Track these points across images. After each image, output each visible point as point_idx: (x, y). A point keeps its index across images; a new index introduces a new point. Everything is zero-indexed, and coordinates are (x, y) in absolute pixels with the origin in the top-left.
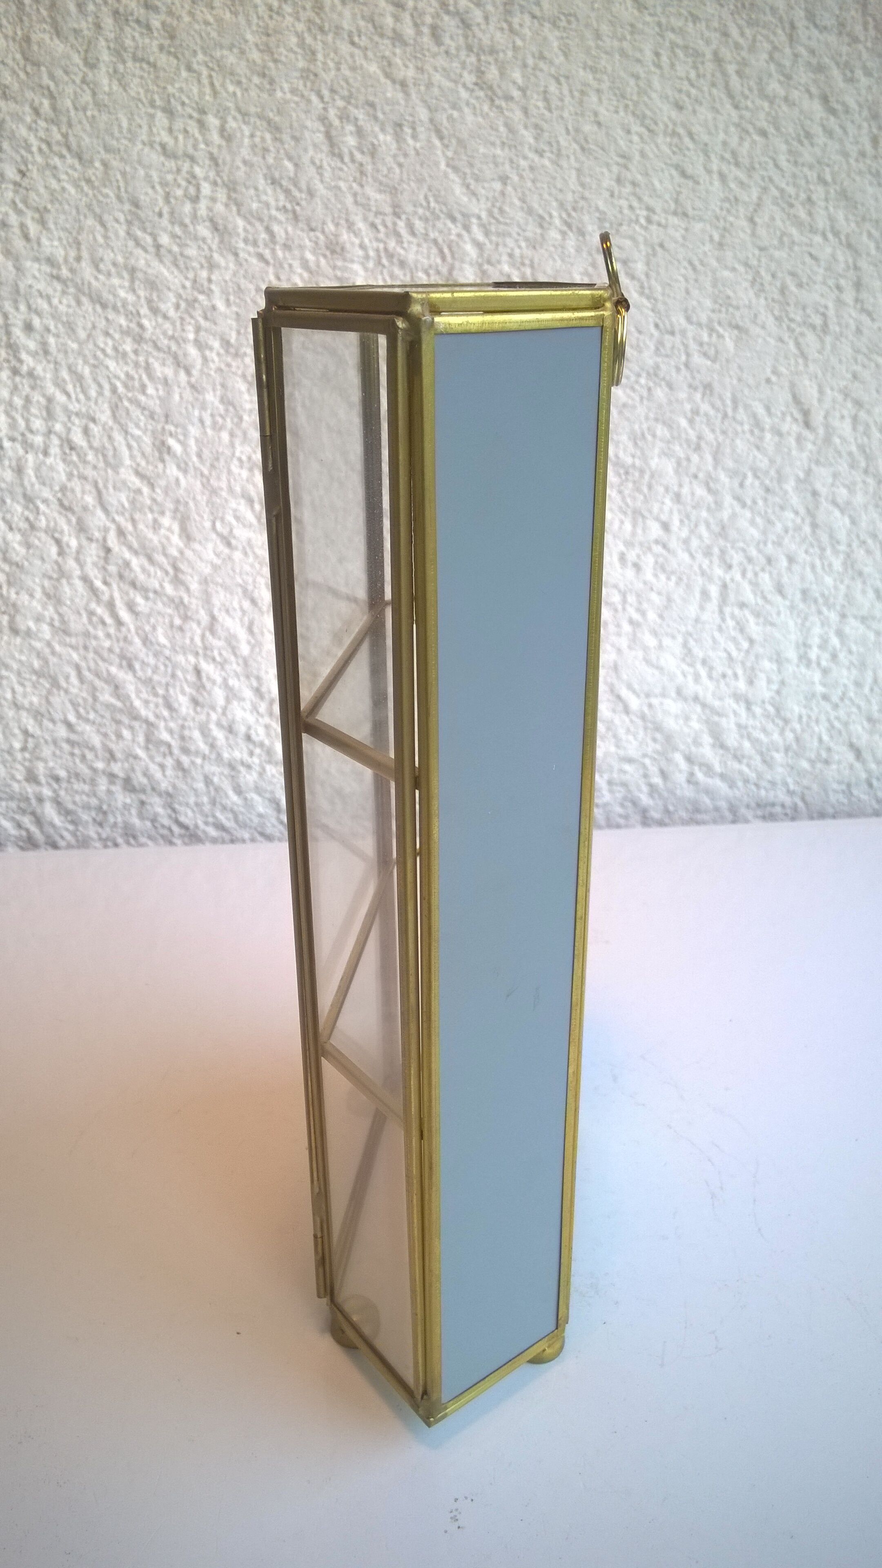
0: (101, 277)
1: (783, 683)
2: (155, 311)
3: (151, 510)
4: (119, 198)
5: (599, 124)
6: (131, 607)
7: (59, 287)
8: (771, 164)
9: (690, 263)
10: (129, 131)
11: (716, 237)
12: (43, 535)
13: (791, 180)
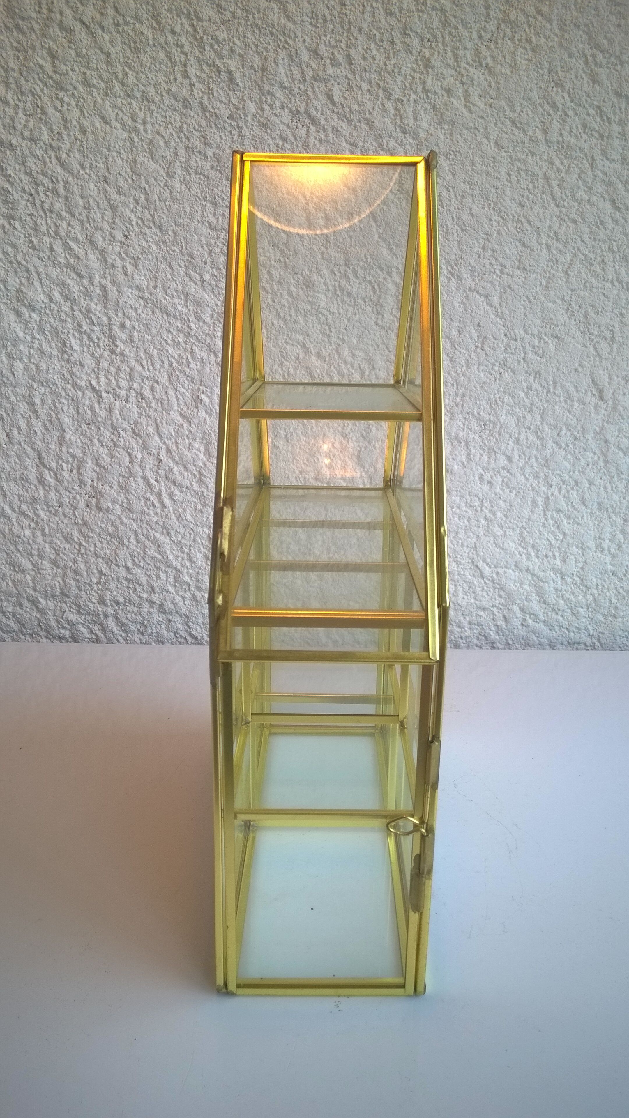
0: (167, 298)
1: (585, 562)
2: (198, 318)
3: (188, 438)
4: (182, 253)
5: (472, 215)
6: (171, 496)
7: (142, 304)
8: (579, 240)
9: (527, 297)
10: (190, 214)
11: (544, 283)
12: (121, 450)
13: (592, 250)
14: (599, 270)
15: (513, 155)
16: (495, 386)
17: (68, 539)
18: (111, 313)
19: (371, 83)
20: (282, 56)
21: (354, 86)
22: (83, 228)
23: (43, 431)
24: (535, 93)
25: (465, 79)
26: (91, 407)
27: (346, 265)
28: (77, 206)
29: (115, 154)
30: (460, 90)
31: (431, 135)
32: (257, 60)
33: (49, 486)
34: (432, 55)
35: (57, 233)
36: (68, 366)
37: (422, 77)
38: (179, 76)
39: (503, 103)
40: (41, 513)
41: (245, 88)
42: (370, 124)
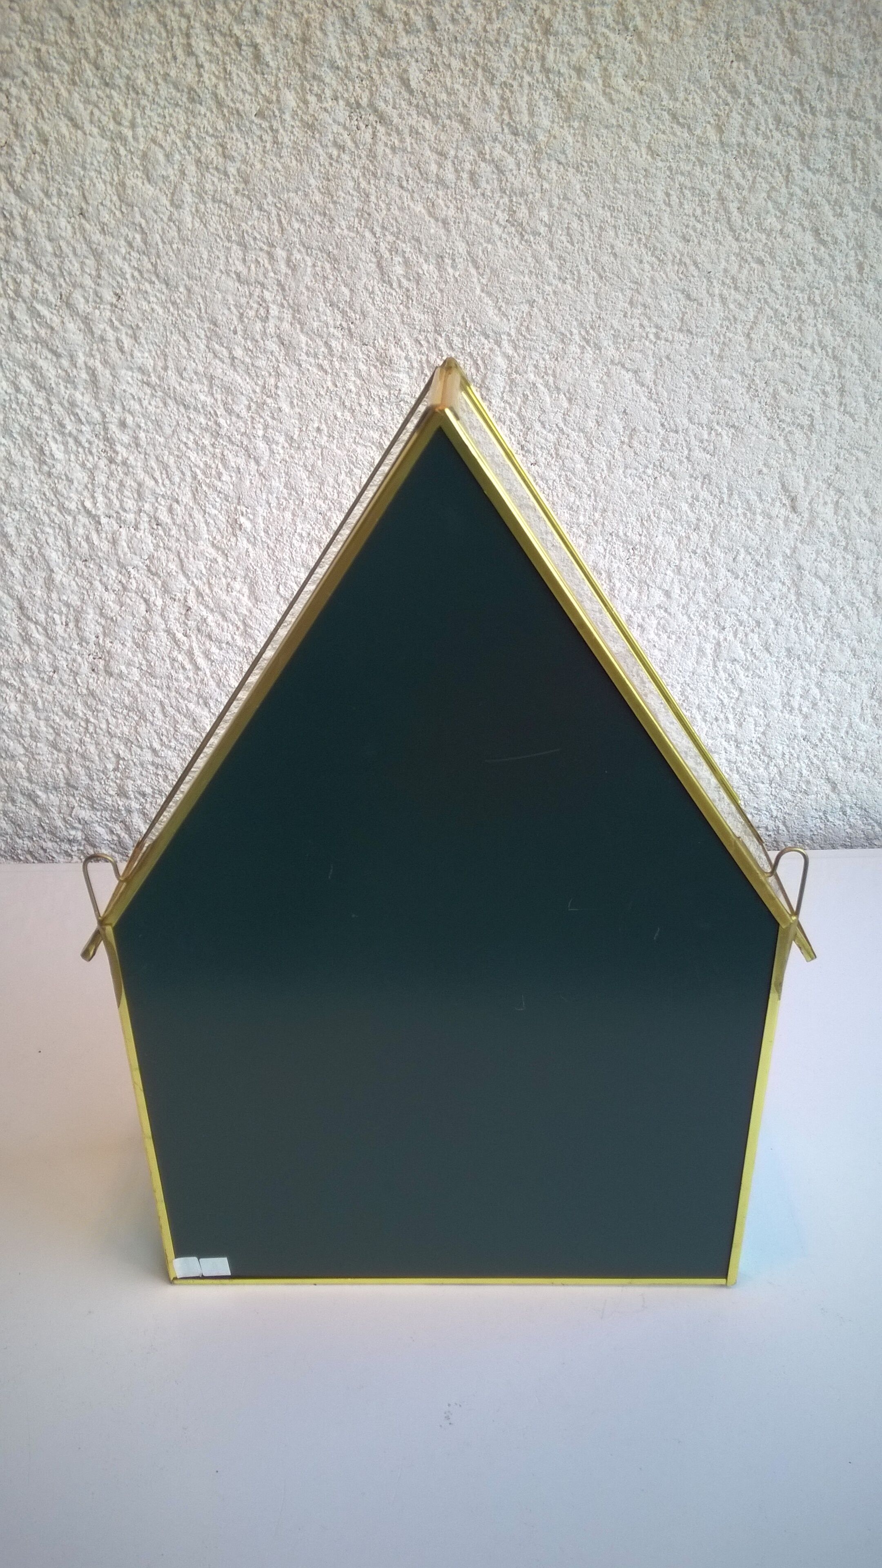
14: (794, 331)
15: (674, 166)
16: (647, 497)
17: (70, 714)
18: (106, 407)
19: (464, 58)
20: (331, 19)
21: (439, 63)
22: (54, 285)
23: (23, 571)
24: (706, 70)
25: (603, 52)
26: (88, 538)
27: (436, 331)
28: (43, 252)
29: (93, 174)
30: (597, 68)
31: (555, 137)
32: (294, 25)
33: (38, 646)
34: (554, 14)
35: (17, 293)
36: (50, 481)
37: (540, 48)
38: (179, 52)
39: (660, 88)
40: (30, 681)
41: (279, 69)
42: (465, 122)
